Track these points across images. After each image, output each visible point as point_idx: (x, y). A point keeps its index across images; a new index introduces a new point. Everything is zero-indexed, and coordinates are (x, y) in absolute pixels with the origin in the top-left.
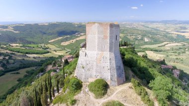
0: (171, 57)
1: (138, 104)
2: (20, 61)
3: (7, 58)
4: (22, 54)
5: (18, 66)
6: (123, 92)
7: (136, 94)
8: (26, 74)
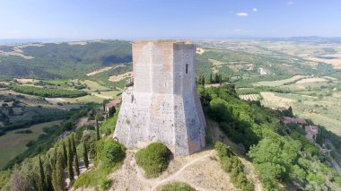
0: (305, 103)
1: (222, 189)
2: (34, 110)
3: (10, 104)
4: (37, 97)
5: (30, 119)
6: (198, 166)
7: (221, 170)
8: (43, 133)
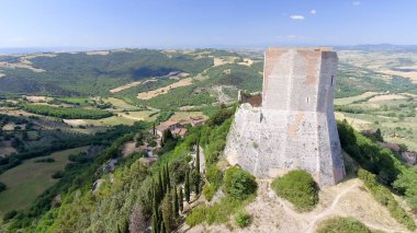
0: (384, 125)
2: (52, 133)
3: (23, 127)
5: (49, 145)
7: (376, 203)
8: (69, 162)
